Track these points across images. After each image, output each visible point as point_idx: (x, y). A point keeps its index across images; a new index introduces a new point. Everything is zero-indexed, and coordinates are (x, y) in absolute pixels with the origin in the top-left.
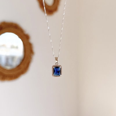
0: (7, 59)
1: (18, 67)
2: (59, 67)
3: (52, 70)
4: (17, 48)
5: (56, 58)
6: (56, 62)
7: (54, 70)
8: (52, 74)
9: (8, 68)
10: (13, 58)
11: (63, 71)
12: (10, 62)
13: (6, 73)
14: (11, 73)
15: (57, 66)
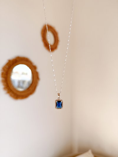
0: (19, 82)
1: (28, 89)
2: (61, 101)
3: (55, 103)
4: (26, 74)
5: (58, 94)
6: (59, 97)
7: (57, 104)
8: (55, 107)
9: (21, 90)
10: (24, 82)
11: (64, 105)
12: (21, 84)
13: (19, 94)
14: (23, 94)
15: (59, 100)
